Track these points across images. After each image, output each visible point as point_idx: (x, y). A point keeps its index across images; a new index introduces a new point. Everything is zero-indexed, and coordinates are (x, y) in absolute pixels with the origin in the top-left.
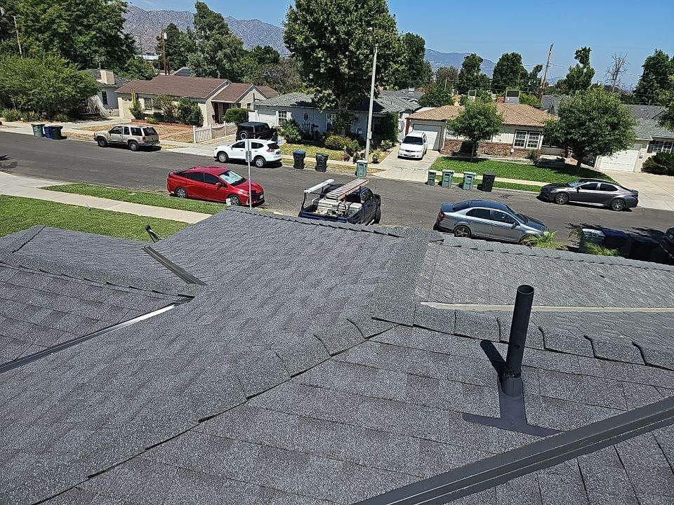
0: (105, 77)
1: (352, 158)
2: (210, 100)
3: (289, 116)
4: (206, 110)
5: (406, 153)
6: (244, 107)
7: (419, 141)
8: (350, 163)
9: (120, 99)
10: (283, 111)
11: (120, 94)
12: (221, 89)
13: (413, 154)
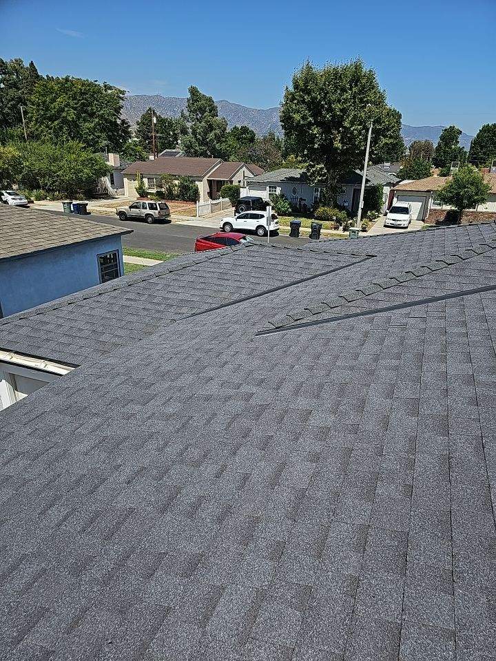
0: (112, 160)
1: (341, 228)
2: (206, 178)
3: (278, 191)
4: (202, 187)
5: (393, 222)
6: (235, 183)
7: (405, 211)
8: (340, 231)
9: (125, 180)
10: (273, 186)
11: (126, 175)
12: (215, 168)
13: (399, 223)
